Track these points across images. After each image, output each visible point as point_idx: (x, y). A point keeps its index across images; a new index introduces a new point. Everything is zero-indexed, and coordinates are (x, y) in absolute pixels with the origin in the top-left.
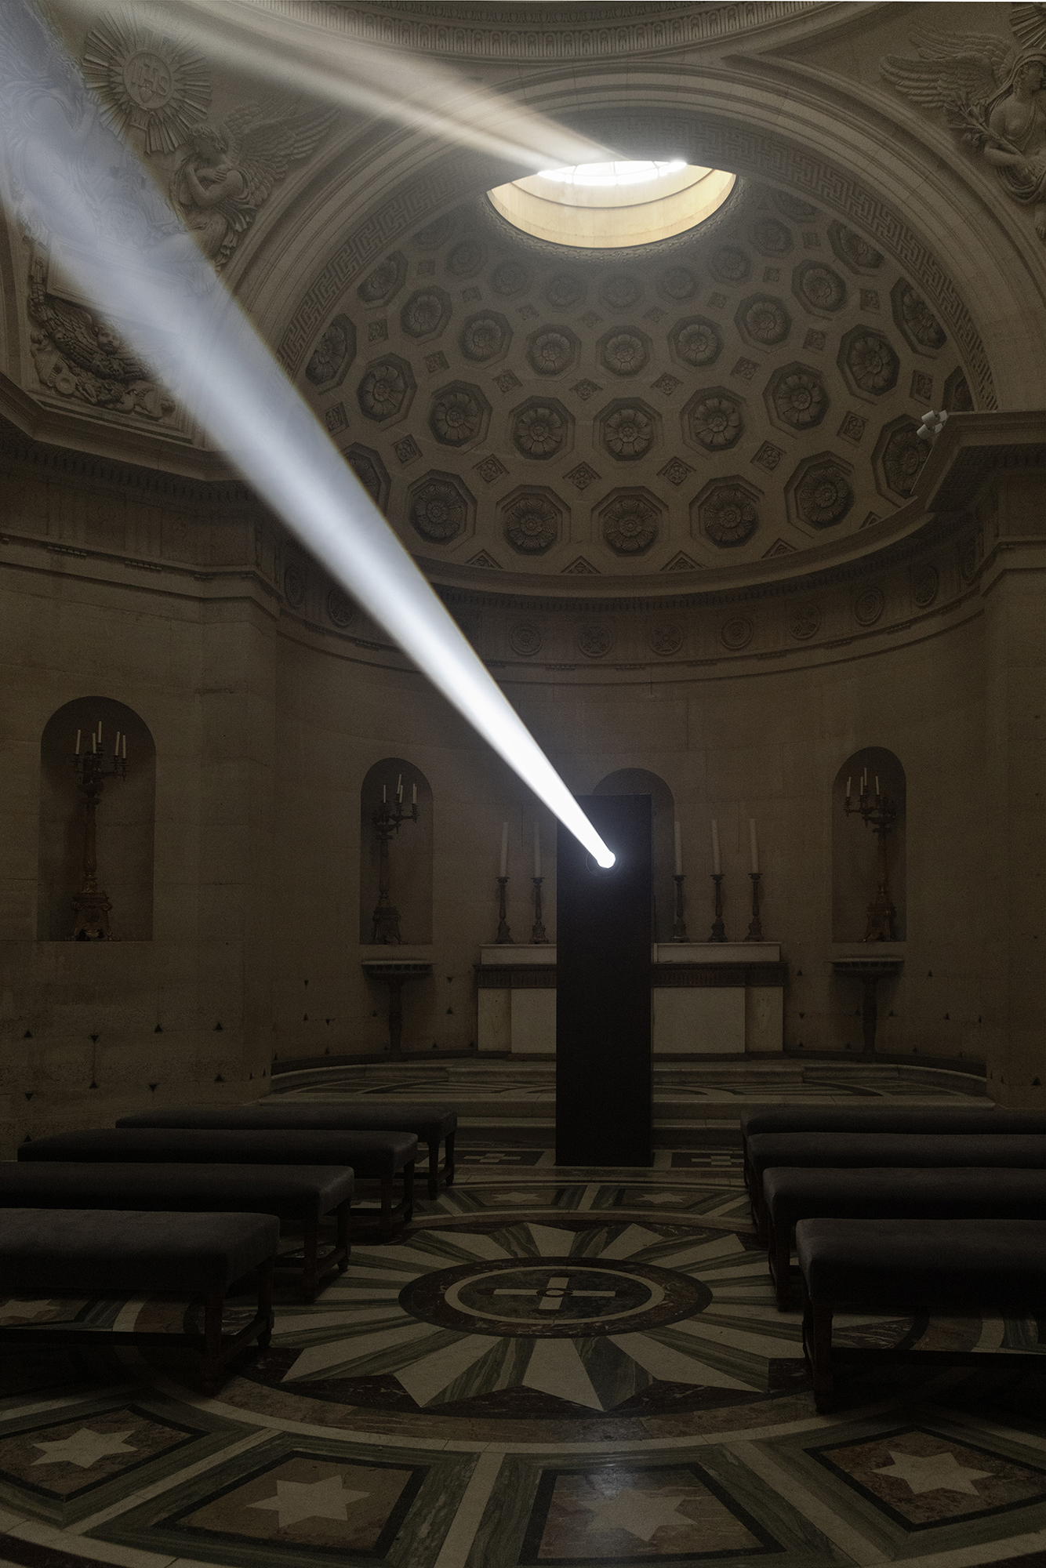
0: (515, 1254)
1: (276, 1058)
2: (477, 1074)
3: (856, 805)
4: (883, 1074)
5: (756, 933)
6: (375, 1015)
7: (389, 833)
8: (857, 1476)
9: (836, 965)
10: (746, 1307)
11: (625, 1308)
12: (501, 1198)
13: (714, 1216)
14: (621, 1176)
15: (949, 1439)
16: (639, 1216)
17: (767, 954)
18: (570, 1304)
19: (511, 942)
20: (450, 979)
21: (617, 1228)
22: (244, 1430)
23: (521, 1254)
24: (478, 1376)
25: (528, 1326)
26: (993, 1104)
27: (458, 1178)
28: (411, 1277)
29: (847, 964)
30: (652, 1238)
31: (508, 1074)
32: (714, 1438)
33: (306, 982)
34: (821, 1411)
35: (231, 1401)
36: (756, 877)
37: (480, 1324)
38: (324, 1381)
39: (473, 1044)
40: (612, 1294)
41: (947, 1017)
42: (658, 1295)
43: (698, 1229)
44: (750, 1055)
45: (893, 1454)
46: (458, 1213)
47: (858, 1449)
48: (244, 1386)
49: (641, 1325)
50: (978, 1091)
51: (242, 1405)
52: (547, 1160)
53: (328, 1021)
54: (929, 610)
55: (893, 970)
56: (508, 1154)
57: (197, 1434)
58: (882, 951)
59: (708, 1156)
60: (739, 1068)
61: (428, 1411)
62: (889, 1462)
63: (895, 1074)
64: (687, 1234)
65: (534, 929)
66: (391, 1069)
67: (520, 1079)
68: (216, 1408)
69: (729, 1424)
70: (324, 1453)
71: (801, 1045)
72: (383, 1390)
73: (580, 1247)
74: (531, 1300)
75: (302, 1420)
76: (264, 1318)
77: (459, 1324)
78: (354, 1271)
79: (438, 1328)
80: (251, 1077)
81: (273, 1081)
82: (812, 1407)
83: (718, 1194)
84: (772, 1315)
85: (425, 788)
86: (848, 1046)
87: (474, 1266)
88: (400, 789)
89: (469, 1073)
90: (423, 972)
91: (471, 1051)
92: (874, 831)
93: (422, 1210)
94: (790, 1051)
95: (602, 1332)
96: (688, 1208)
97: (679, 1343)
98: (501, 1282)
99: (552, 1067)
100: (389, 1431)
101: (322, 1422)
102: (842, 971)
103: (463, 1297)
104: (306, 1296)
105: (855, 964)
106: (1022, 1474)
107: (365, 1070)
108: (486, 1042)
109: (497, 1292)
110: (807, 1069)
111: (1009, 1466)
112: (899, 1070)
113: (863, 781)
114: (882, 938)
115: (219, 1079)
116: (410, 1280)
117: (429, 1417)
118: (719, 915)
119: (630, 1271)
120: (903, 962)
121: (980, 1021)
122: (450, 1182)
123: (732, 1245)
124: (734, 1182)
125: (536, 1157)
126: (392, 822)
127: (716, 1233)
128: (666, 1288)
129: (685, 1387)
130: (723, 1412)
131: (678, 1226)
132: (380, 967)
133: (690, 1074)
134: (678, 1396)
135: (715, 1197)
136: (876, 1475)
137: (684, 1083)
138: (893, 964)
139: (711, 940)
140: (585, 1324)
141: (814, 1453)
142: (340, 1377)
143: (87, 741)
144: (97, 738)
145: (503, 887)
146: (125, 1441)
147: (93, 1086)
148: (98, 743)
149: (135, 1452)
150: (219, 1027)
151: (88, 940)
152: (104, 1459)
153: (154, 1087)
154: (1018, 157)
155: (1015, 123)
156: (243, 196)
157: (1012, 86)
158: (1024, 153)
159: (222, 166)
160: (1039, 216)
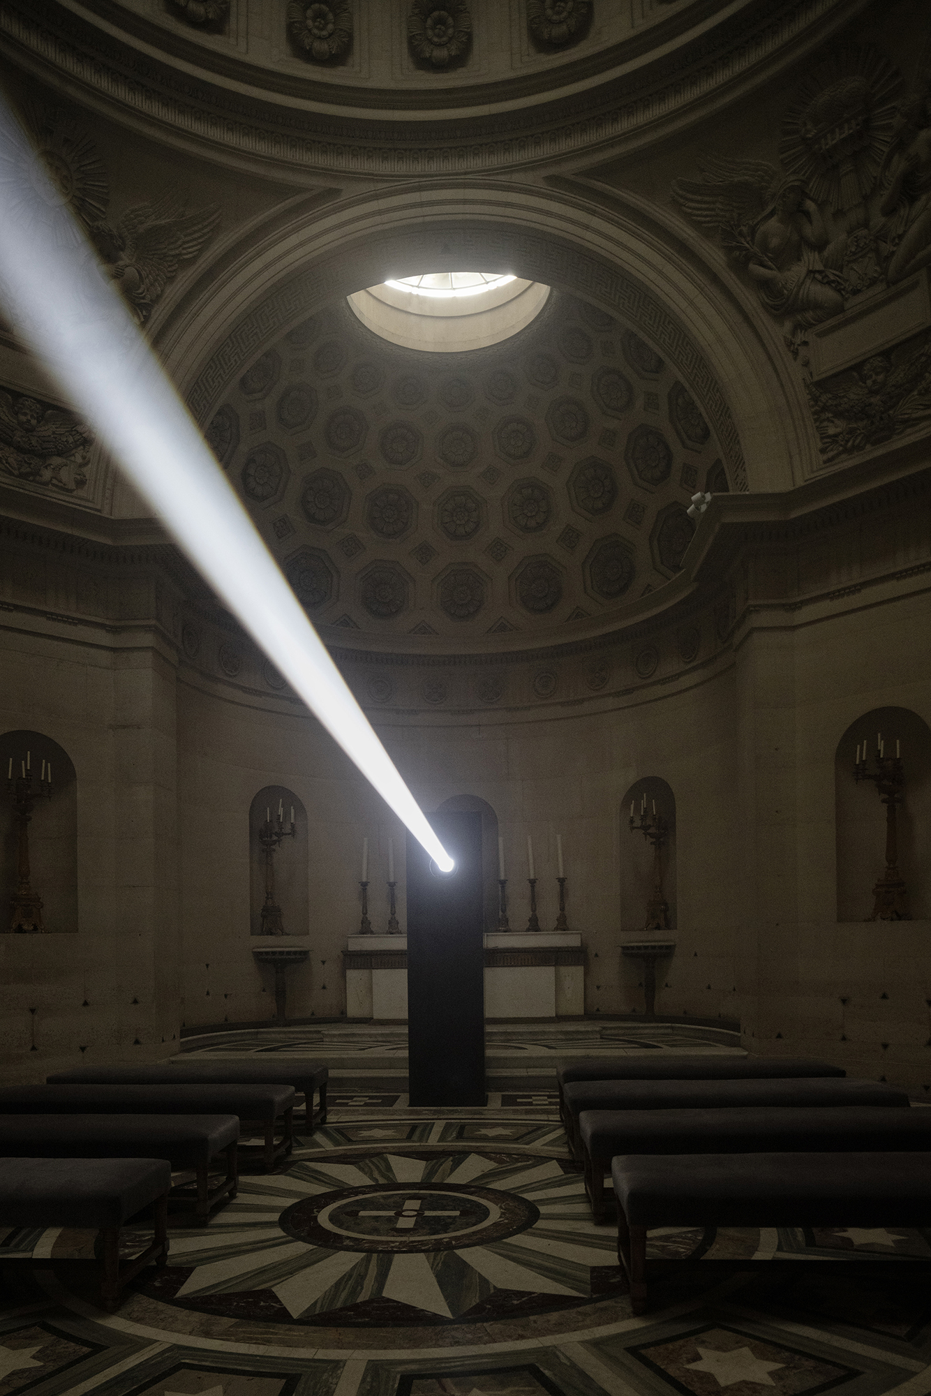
0: (376, 1180)
1: (184, 1026)
2: (346, 1035)
3: (638, 823)
4: (662, 1031)
5: (562, 925)
6: (264, 990)
7: (273, 847)
8: (672, 1371)
9: (624, 948)
10: (568, 1222)
11: (468, 1225)
12: (365, 1133)
13: (538, 1146)
14: (462, 1114)
15: (746, 1335)
16: (478, 1147)
17: (572, 940)
18: (423, 1223)
19: (372, 932)
20: (324, 962)
21: (459, 1157)
22: (140, 1344)
23: (382, 1181)
24: (344, 1289)
25: (388, 1242)
26: (746, 1053)
27: (331, 1118)
28: (289, 1202)
29: (633, 948)
30: (489, 1165)
31: (370, 1036)
32: (548, 1341)
33: (207, 965)
34: (637, 1313)
35: (130, 1318)
36: (562, 881)
37: (347, 1242)
38: (211, 1296)
39: (343, 1012)
40: (457, 1213)
41: (709, 987)
42: (495, 1214)
43: (525, 1156)
44: (559, 1018)
45: (701, 1350)
46: (328, 1146)
47: (670, 1346)
48: (142, 1302)
49: (483, 1240)
50: (734, 1043)
51: (138, 1320)
52: (403, 1102)
53: (226, 996)
54: (692, 665)
55: (667, 952)
56: (371, 1098)
57: (97, 1348)
58: (659, 937)
59: (530, 1097)
60: (551, 1028)
61: (300, 1322)
62: (698, 1358)
63: (669, 1031)
64: (517, 1161)
65: (390, 923)
66: (280, 1033)
67: (380, 1039)
68: (116, 1323)
69: (560, 1328)
70: (207, 1364)
71: (598, 1010)
72: (262, 1304)
73: (430, 1173)
74: (389, 1219)
75: (191, 1333)
76: (160, 1243)
77: (329, 1242)
78: (242, 1198)
79: (311, 1247)
80: (163, 1041)
81: (182, 1043)
82: (629, 1310)
83: (539, 1128)
84: (589, 1228)
85: (301, 809)
86: (634, 1010)
87: (342, 1191)
88: (281, 811)
89: (340, 1035)
90: (303, 956)
91: (341, 1018)
92: (651, 843)
93: (301, 1145)
94: (590, 1015)
95: (449, 1247)
96: (516, 1140)
97: (514, 1255)
98: (365, 1205)
99: (405, 1030)
100: (267, 1342)
101: (208, 1334)
102: (629, 953)
103: (333, 1218)
104: (198, 1221)
105: (639, 948)
106: (809, 1364)
107: (257, 1033)
108: (353, 1010)
109: (362, 1213)
110: (604, 1028)
111: (796, 1357)
112: (672, 1028)
113: (644, 803)
114: (658, 928)
115: (137, 1042)
116: (289, 1205)
117: (300, 1327)
118: (534, 910)
119: (471, 1194)
120: (675, 946)
121: (734, 990)
122: (324, 1121)
123: (552, 1170)
124: (552, 1117)
125: (390, 1101)
126: (275, 838)
127: (541, 1160)
128: (501, 1207)
129: (520, 1294)
130: (554, 1317)
131: (509, 1155)
132: (267, 953)
133: (514, 1033)
134: (515, 1302)
135: (536, 1131)
136: (688, 1370)
137: (508, 1041)
138: (668, 947)
139: (528, 930)
140: (435, 1240)
141: (633, 1351)
142: (226, 1292)
143: (17, 766)
144: (26, 765)
145: (364, 890)
146: (34, 1357)
147: (34, 1048)
148: (26, 770)
149: (41, 1366)
150: (135, 1002)
151: (25, 932)
152: (13, 1374)
153: (83, 1049)
154: (775, 273)
155: (774, 242)
156: (140, 291)
157: (775, 207)
158: (779, 269)
159: (121, 263)
160: (788, 325)
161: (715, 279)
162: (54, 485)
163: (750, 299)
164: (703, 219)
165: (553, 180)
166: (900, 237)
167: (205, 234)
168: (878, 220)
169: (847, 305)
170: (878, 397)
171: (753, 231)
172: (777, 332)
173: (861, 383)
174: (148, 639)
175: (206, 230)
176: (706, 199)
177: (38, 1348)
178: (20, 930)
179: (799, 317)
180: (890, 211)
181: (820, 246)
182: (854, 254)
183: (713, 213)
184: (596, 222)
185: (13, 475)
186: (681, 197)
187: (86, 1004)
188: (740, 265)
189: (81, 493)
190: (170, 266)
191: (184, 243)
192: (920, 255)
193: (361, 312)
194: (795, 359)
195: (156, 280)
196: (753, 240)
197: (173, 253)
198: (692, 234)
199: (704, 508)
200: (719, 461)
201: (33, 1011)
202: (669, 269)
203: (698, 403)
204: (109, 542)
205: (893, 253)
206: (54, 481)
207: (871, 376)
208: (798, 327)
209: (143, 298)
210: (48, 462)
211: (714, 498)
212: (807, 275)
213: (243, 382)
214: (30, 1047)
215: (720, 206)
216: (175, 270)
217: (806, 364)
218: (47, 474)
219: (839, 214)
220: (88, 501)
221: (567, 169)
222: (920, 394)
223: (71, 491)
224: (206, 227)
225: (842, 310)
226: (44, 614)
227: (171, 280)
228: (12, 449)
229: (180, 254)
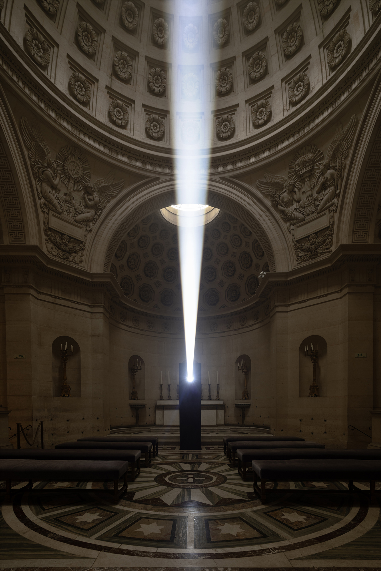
0: (178, 470)
1: (110, 426)
2: (157, 430)
3: (240, 368)
4: (247, 429)
5: (218, 398)
6: (133, 416)
7: (135, 373)
8: (277, 518)
9: (236, 405)
10: (236, 481)
11: (208, 481)
12: (170, 457)
13: (220, 460)
14: (196, 452)
15: (294, 509)
16: (203, 461)
17: (221, 402)
18: (195, 481)
19: (163, 399)
20: (149, 408)
21: (200, 463)
22: (128, 512)
23: (180, 470)
24: (180, 498)
25: (187, 486)
26: (272, 435)
27: (159, 453)
28: (156, 475)
29: (239, 405)
30: (209, 466)
31: (165, 430)
32: (241, 511)
33: (117, 408)
34: (263, 504)
35: (122, 505)
36: (218, 385)
37: (176, 486)
38: (143, 500)
39: (155, 423)
40: (204, 478)
41: (261, 416)
42: (215, 479)
43: (218, 463)
44: (217, 425)
45: (283, 513)
46: (160, 461)
47: (275, 512)
48: (124, 502)
49: (213, 485)
50: (268, 432)
51: (125, 506)
52: (177, 449)
53: (122, 418)
54: (257, 322)
55: (248, 406)
56: (168, 447)
57: (116, 514)
58: (246, 402)
59: (213, 447)
60: (216, 428)
61: (171, 506)
62: (283, 515)
63: (249, 429)
64: (216, 464)
65: (168, 397)
66: (137, 429)
67: (167, 431)
68: (118, 507)
69: (243, 507)
70: (149, 517)
71: (228, 423)
72: (158, 502)
73: (193, 468)
74: (186, 480)
75: (141, 509)
76: (125, 485)
77: (172, 486)
78: (141, 474)
79: (166, 487)
80: (106, 430)
81: (110, 431)
82: (261, 503)
83: (219, 456)
84: (242, 482)
85: (143, 362)
86: (238, 423)
87: (169, 473)
88: (138, 363)
89: (155, 430)
90: (143, 406)
91: (155, 425)
92: (244, 374)
93: (153, 460)
94: (226, 425)
95: (205, 487)
96: (214, 459)
97: (224, 489)
98: (178, 476)
99: (179, 428)
100: (164, 511)
101: (146, 509)
102: (237, 406)
103: (169, 479)
104: (133, 481)
105: (240, 405)
106: (313, 517)
107: (131, 429)
108: (158, 422)
109: (177, 478)
110: (231, 428)
111: (310, 515)
112: (250, 428)
113: (242, 362)
114: (246, 399)
115: (98, 431)
116: (156, 476)
117: (172, 508)
118: (210, 394)
119: (206, 473)
120: (251, 404)
121: (268, 417)
122: (157, 454)
123: (226, 467)
124: (221, 453)
125: (174, 448)
126: (135, 371)
127: (223, 464)
128: (216, 477)
129: (230, 499)
130: (241, 505)
131: (213, 463)
132: (134, 405)
133: (205, 429)
134: (229, 501)
135: (218, 457)
136: (282, 518)
137: (204, 432)
138: (249, 405)
139: (208, 399)
140: (201, 485)
141: (265, 513)
142: (147, 499)
143: (63, 347)
144: (66, 346)
145: (161, 387)
146: (98, 516)
147: (68, 432)
148: (66, 348)
149: (102, 518)
150: (98, 418)
151: (65, 397)
152: (94, 520)
153: (82, 432)
154: (285, 209)
155: (285, 200)
156: (99, 205)
157: (286, 190)
158: (287, 208)
159: (94, 196)
160: (288, 224)
161: (268, 209)
162: (73, 262)
163: (278, 216)
164: (265, 192)
165: (222, 178)
166: (321, 200)
167: (119, 189)
168: (315, 195)
169: (305, 219)
170: (314, 246)
171: (279, 196)
172: (285, 226)
173: (309, 241)
174: (101, 310)
175: (119, 188)
176: (266, 186)
177: (99, 513)
178: (64, 396)
179: (292, 222)
180: (318, 192)
181: (298, 202)
182: (308, 204)
183: (268, 190)
184: (234, 191)
185: (61, 258)
186: (259, 185)
187: (83, 419)
188: (275, 206)
189: (81, 265)
190: (108, 198)
191: (113, 191)
192: (327, 205)
193: (164, 214)
194: (290, 234)
195: (104, 202)
196: (279, 199)
197: (109, 194)
198: (262, 196)
199: (263, 276)
200: (267, 263)
201: (68, 421)
202: (255, 206)
203: (261, 245)
204: (90, 280)
205: (319, 204)
206: (73, 261)
207: (312, 240)
208: (291, 224)
209: (100, 207)
210: (71, 255)
211: (267, 274)
212: (294, 209)
213: (128, 234)
214: (67, 431)
215: (271, 189)
216: (110, 199)
217: (293, 235)
218: (71, 259)
219: (304, 192)
220: (83, 267)
221: (226, 175)
222: (325, 245)
223: (78, 264)
224: (120, 186)
225: (304, 220)
226: (70, 301)
227: (109, 202)
228: (61, 250)
229: (112, 194)
